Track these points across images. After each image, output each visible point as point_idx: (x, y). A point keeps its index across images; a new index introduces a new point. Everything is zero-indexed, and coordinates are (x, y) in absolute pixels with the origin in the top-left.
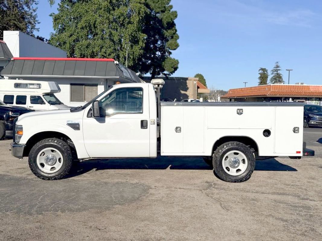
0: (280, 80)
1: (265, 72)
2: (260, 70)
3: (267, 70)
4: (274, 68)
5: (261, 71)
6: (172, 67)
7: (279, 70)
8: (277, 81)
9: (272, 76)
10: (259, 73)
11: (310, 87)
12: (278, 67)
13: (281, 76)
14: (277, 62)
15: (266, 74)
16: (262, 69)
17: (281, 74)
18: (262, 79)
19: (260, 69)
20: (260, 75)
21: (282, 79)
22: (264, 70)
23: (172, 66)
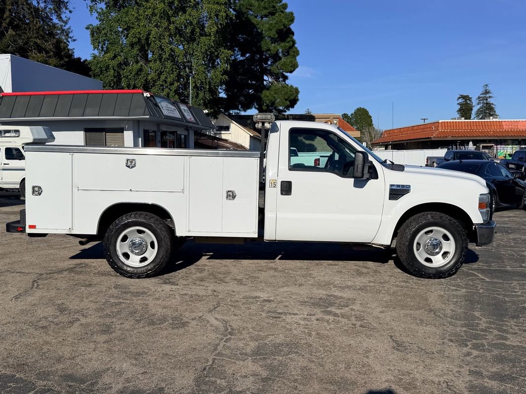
0: (491, 113)
1: (468, 102)
2: (459, 98)
3: (471, 98)
4: (482, 94)
5: (460, 101)
6: (286, 100)
7: (490, 97)
8: (488, 114)
9: (479, 106)
10: (458, 104)
11: (504, 123)
12: (487, 92)
13: (493, 106)
14: (487, 85)
15: (470, 104)
16: (463, 97)
17: (493, 104)
18: (463, 113)
19: (459, 96)
20: (459, 107)
21: (495, 112)
22: (466, 98)
23: (286, 98)
